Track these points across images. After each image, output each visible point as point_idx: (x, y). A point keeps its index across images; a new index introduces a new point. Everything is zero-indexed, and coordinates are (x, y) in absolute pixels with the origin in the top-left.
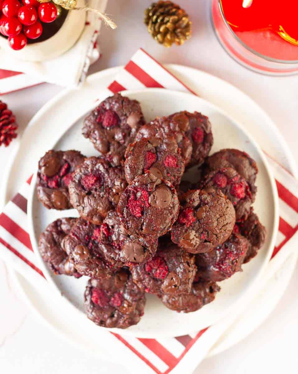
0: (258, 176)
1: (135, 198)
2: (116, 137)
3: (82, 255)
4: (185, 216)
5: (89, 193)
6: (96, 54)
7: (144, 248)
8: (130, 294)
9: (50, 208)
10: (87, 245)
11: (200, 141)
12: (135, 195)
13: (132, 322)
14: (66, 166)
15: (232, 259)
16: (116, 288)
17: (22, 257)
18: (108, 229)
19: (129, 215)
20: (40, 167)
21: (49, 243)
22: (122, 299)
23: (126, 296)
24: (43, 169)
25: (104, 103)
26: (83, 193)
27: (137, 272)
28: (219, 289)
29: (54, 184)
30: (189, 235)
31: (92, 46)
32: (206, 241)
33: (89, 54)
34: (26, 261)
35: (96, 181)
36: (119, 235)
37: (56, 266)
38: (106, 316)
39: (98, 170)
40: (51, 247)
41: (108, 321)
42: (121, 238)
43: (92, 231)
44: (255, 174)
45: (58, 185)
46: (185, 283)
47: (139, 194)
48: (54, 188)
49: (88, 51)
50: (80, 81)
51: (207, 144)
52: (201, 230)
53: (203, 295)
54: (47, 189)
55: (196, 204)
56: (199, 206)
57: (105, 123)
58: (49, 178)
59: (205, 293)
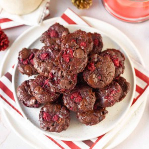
0: (125, 62)
1: (66, 53)
2: (57, 42)
3: (39, 90)
4: (91, 66)
5: (43, 61)
6: (47, 12)
7: (70, 83)
8: (62, 115)
9: (24, 74)
10: (42, 86)
11: (97, 45)
12: (66, 52)
13: (63, 128)
14: (32, 55)
15: (113, 93)
16: (55, 112)
17: (8, 103)
18: (52, 75)
19: (63, 61)
20: (19, 55)
21: (22, 90)
22: (59, 118)
23: (60, 116)
24: (21, 55)
25: (51, 27)
26: (40, 61)
27: (66, 99)
28: (107, 112)
29: (26, 62)
30: (92, 76)
31: (46, 8)
32: (101, 80)
33: (44, 11)
34: (10, 105)
35: (47, 56)
36: (58, 77)
37: (25, 102)
38: (50, 125)
39: (48, 51)
40: (23, 92)
41: (51, 128)
42: (59, 78)
43: (44, 81)
44: (124, 60)
45: (28, 63)
46: (90, 104)
47: (68, 52)
48: (26, 64)
49: (44, 10)
50: (40, 22)
51: (101, 46)
52: (98, 75)
53: (99, 116)
54: (22, 65)
55: (96, 60)
56: (97, 62)
57: (52, 36)
58: (24, 60)
59: (100, 114)
